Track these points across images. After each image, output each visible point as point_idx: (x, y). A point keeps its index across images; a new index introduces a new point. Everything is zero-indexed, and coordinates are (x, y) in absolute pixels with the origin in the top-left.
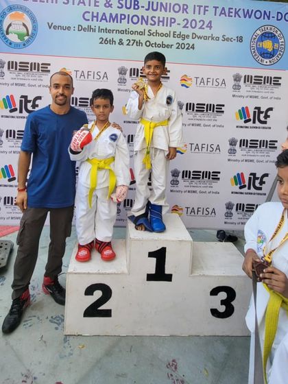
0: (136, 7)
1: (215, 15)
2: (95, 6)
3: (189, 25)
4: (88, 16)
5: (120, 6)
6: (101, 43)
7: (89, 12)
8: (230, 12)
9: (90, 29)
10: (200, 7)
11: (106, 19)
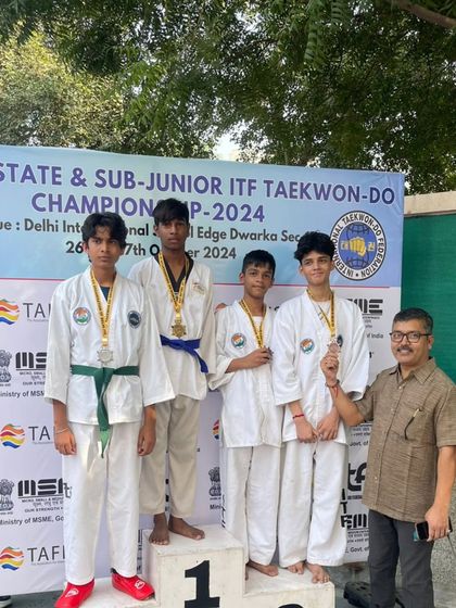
0: (130, 184)
1: (268, 195)
2: (54, 182)
3: (224, 215)
4: (43, 202)
5: (100, 182)
6: (69, 251)
7: (44, 196)
8: (292, 190)
9: (47, 226)
10: (241, 181)
11: (75, 207)
